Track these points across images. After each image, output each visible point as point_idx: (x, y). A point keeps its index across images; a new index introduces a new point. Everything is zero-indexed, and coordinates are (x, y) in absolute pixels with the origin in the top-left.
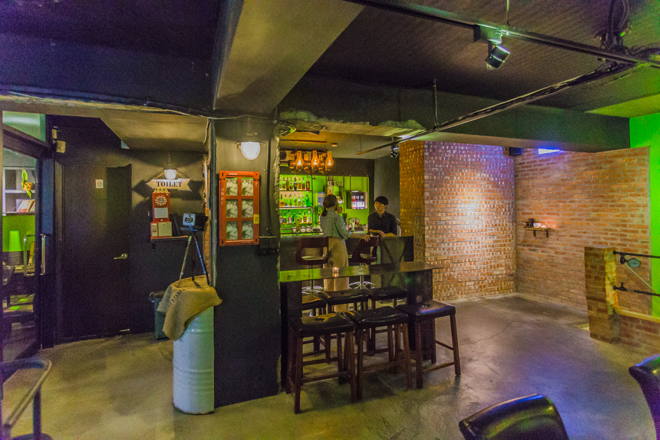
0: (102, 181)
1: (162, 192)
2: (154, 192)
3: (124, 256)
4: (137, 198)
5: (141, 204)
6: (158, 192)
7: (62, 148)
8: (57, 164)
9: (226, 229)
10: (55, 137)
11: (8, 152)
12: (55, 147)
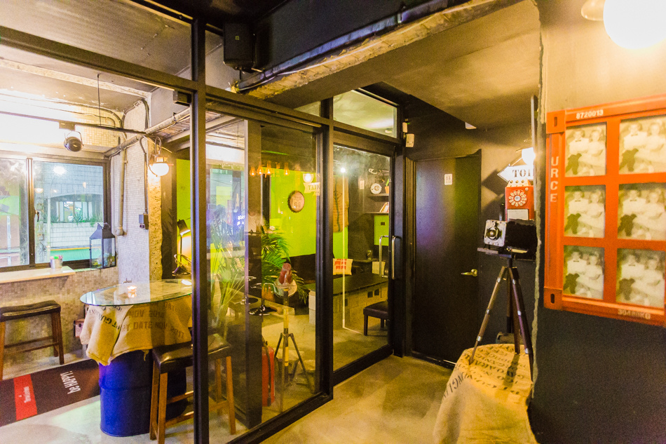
0: (451, 175)
1: (519, 185)
2: (508, 186)
3: (474, 272)
4: (488, 196)
5: (493, 203)
6: (514, 185)
7: (410, 141)
8: (408, 160)
9: (564, 264)
10: (406, 131)
11: (354, 152)
12: (404, 141)
